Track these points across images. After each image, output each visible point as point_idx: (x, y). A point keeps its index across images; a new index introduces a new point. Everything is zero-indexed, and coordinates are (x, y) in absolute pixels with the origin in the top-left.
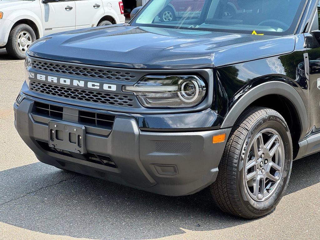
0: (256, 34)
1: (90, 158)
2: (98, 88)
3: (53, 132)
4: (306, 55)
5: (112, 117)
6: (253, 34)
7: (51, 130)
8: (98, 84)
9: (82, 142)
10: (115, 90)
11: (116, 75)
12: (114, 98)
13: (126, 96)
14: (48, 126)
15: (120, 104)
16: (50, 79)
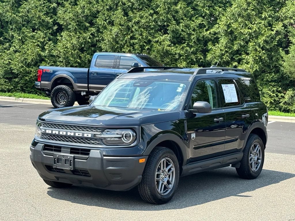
0: (160, 110)
1: (75, 173)
2: (81, 136)
3: (56, 159)
4: (185, 121)
5: (89, 150)
6: (158, 110)
7: (55, 159)
8: (82, 134)
9: (72, 164)
10: (90, 137)
11: (91, 129)
12: (90, 141)
13: (96, 140)
14: (53, 157)
15: (93, 144)
16: (54, 132)
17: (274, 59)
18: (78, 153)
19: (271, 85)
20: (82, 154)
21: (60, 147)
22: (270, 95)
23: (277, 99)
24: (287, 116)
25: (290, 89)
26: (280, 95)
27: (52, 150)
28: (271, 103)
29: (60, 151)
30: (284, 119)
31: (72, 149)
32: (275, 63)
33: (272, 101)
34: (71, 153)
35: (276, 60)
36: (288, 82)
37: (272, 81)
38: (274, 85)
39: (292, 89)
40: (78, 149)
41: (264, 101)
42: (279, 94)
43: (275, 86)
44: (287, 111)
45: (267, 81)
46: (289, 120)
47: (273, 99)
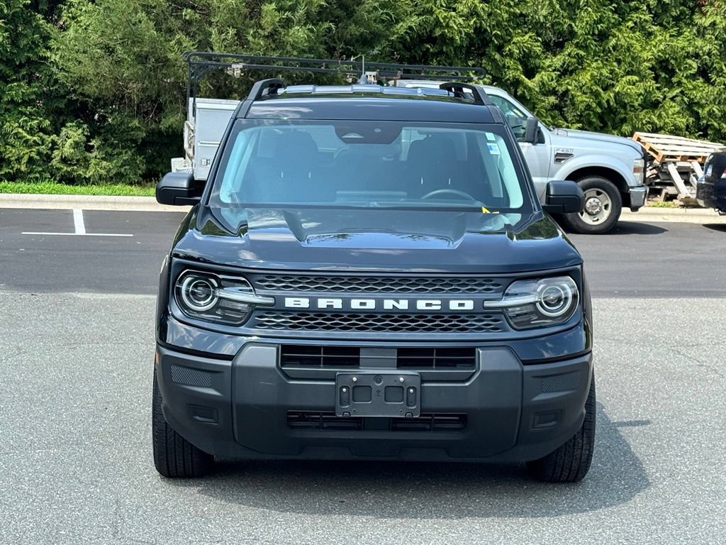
2: (439, 308)
3: (344, 390)
7: (342, 388)
8: (439, 302)
9: (418, 398)
10: (472, 308)
11: (468, 285)
12: (467, 321)
13: (488, 315)
14: (334, 383)
15: (480, 329)
16: (322, 304)
17: (23, 42)
18: (428, 364)
19: (23, 114)
20: (440, 364)
21: (356, 350)
22: (26, 141)
23: (43, 149)
24: (98, 194)
25: (69, 124)
26: (50, 140)
27: (315, 362)
28: (31, 160)
29: (355, 363)
30: (93, 202)
31: (401, 351)
32: (26, 54)
33: (33, 154)
34: (401, 364)
35: (30, 47)
36: (62, 106)
37: (26, 103)
38: (31, 114)
39: (74, 124)
40: (428, 351)
41: (10, 155)
42: (45, 137)
43: (34, 115)
44: (70, 180)
45: (12, 101)
46: (109, 205)
47: (34, 150)
